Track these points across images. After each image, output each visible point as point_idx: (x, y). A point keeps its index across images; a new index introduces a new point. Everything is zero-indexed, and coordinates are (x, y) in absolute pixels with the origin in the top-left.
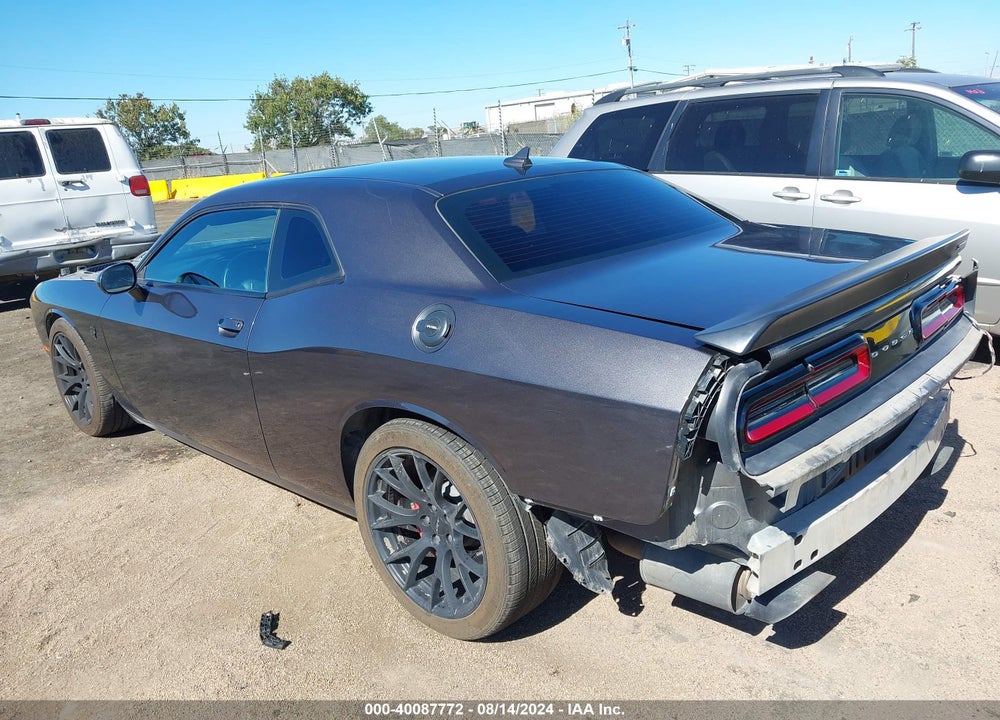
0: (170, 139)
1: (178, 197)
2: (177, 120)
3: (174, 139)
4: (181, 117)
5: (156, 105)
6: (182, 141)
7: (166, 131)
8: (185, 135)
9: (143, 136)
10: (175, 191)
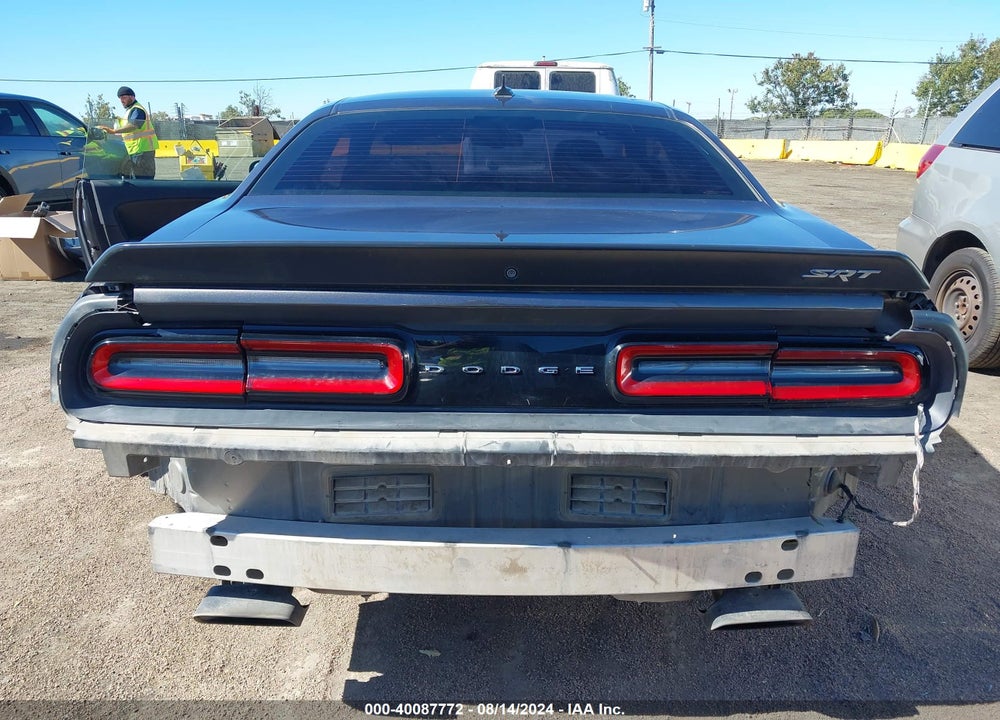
0: (827, 101)
1: (791, 158)
2: (840, 81)
3: (832, 101)
4: (845, 78)
5: (824, 65)
6: (838, 103)
7: (825, 92)
8: (844, 97)
9: (801, 96)
10: (791, 151)
